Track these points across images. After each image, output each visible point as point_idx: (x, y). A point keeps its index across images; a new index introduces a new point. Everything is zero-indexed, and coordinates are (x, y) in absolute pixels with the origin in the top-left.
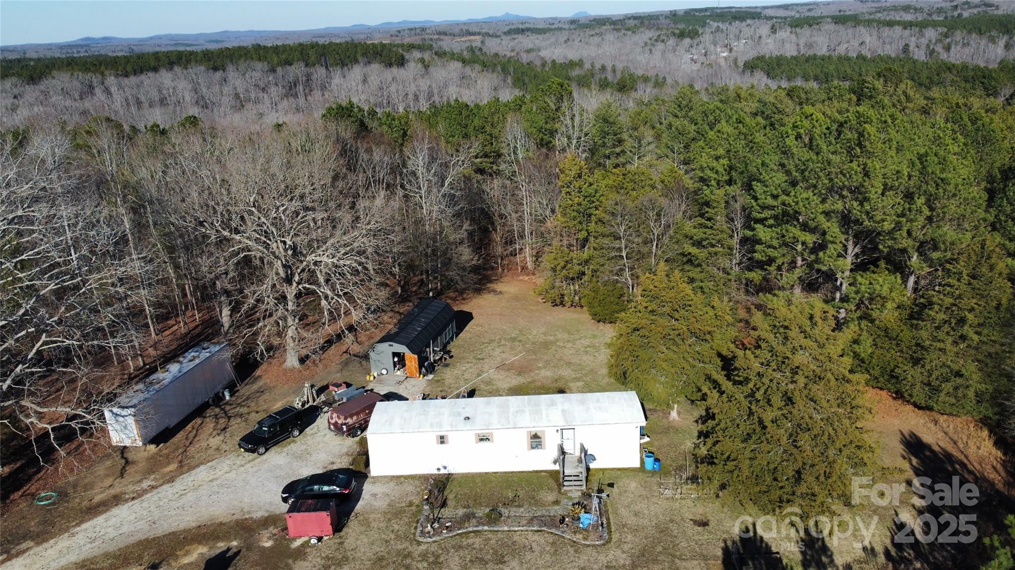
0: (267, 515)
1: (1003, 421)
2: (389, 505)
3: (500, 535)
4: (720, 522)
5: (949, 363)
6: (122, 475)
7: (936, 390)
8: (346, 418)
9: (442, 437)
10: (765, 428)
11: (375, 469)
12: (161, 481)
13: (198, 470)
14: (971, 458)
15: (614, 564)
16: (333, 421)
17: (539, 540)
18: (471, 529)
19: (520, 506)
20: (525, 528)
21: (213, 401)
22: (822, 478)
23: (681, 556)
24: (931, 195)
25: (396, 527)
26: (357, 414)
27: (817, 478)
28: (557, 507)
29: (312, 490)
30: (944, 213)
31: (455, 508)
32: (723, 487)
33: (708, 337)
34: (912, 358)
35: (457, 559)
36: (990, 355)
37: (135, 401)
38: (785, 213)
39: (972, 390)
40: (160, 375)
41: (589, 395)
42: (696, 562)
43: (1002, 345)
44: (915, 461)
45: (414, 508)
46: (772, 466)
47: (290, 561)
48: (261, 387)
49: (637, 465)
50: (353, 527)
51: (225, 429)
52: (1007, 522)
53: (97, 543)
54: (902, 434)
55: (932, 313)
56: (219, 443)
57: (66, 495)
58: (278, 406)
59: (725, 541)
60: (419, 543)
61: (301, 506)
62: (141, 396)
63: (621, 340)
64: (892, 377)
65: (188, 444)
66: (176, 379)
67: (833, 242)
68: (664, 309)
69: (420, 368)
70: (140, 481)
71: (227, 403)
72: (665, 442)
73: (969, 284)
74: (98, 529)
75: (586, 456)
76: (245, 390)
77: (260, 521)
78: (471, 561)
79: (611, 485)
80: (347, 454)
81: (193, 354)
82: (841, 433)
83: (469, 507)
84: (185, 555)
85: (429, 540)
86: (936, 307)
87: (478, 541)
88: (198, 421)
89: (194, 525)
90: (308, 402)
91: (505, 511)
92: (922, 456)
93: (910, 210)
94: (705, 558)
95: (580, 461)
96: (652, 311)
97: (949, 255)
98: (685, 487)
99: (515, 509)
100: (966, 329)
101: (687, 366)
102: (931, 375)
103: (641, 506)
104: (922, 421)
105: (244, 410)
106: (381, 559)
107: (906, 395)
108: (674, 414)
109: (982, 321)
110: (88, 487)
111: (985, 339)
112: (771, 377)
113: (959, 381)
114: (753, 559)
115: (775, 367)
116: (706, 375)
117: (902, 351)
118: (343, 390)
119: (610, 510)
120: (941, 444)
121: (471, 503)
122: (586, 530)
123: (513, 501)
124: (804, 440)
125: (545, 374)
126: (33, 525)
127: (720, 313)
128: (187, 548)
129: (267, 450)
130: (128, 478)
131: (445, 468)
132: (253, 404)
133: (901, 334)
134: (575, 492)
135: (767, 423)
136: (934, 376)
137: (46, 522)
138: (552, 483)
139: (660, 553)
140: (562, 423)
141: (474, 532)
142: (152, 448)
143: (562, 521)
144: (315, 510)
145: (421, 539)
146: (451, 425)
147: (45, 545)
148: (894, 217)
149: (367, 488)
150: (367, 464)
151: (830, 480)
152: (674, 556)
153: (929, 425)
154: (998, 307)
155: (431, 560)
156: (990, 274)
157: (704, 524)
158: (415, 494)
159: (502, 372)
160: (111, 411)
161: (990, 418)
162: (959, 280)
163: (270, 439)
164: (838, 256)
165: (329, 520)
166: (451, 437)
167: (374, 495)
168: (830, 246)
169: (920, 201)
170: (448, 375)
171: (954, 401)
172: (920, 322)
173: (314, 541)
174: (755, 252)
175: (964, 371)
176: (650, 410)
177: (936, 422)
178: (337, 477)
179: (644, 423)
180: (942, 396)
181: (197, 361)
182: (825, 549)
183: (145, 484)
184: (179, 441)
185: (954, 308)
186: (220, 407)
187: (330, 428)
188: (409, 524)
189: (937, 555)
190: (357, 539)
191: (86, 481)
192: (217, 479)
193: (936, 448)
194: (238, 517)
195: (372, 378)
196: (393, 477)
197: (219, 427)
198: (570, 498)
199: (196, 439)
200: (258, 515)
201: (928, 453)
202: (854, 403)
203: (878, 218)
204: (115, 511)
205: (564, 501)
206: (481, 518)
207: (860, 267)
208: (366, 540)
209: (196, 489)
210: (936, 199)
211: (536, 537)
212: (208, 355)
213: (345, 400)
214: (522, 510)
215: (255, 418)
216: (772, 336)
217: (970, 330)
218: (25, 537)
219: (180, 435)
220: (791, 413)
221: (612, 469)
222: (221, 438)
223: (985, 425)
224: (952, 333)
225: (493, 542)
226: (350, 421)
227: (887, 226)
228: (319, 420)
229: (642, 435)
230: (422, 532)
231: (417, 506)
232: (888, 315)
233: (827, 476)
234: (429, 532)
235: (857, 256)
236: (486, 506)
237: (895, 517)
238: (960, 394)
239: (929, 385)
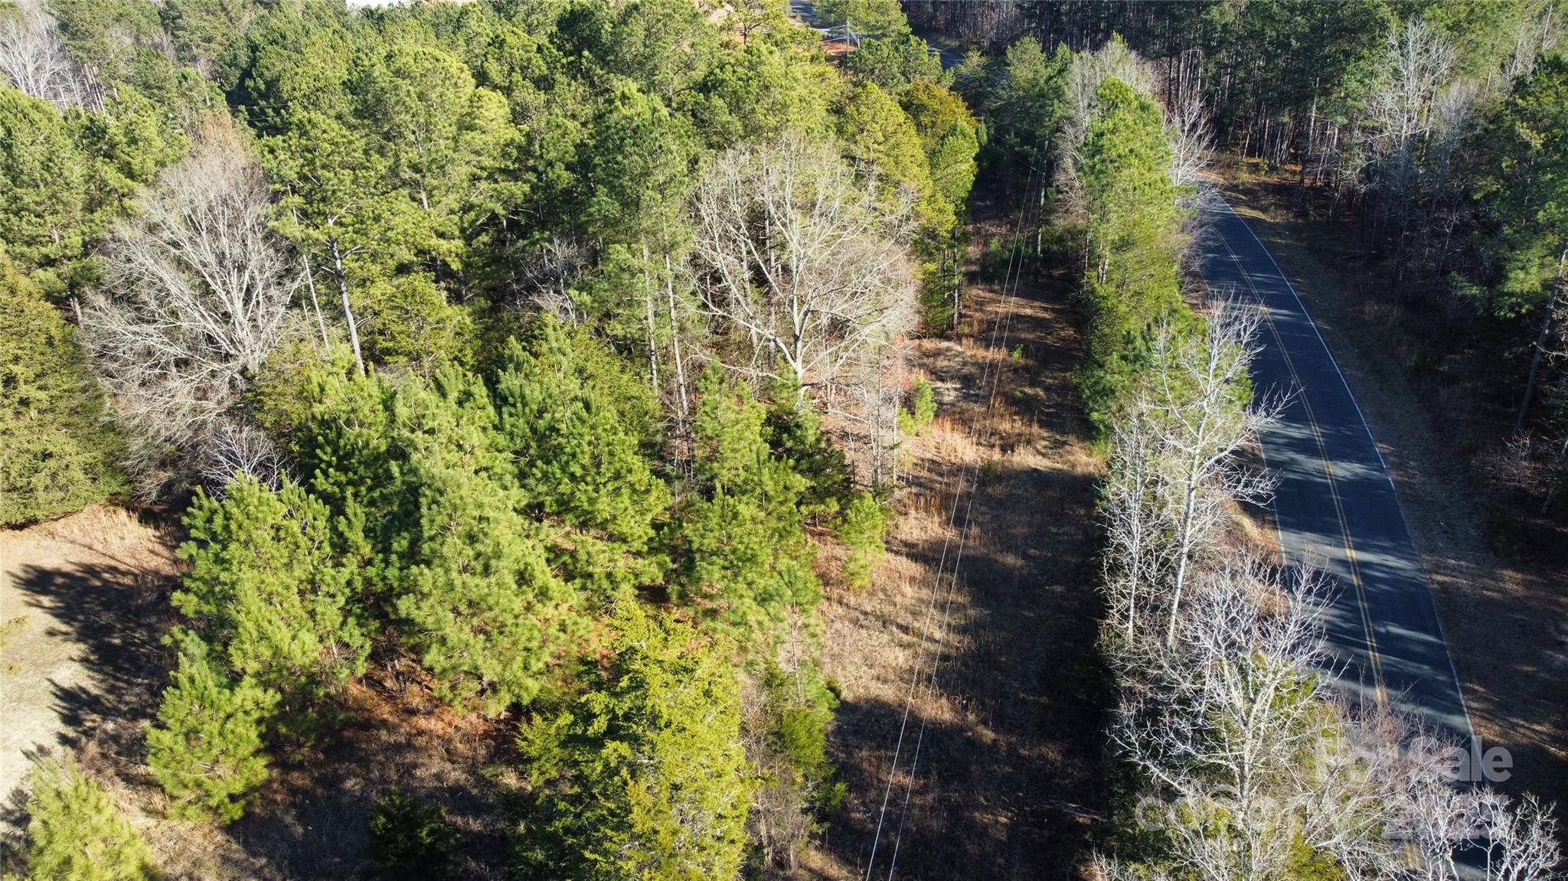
1: (134, 489)
5: (26, 445)
7: (27, 492)
14: (119, 556)
36: (74, 412)
39: (75, 467)
43: (84, 390)
44: (46, 601)
54: (12, 575)
92: (53, 588)
100: (24, 390)
102: (9, 473)
104: (34, 543)
109: (38, 369)
111: (56, 393)
113: (52, 463)
120: (73, 559)
136: (13, 474)
153: (45, 543)
154: (50, 342)
156: (16, 300)
161: (119, 494)
171: (61, 494)
175: (51, 448)
177: (52, 535)
180: (41, 495)
189: (127, 698)
193: (68, 568)
201: (59, 580)
217: (28, 387)
223: (117, 505)
237: (52, 688)
238: (62, 481)
239: (13, 489)
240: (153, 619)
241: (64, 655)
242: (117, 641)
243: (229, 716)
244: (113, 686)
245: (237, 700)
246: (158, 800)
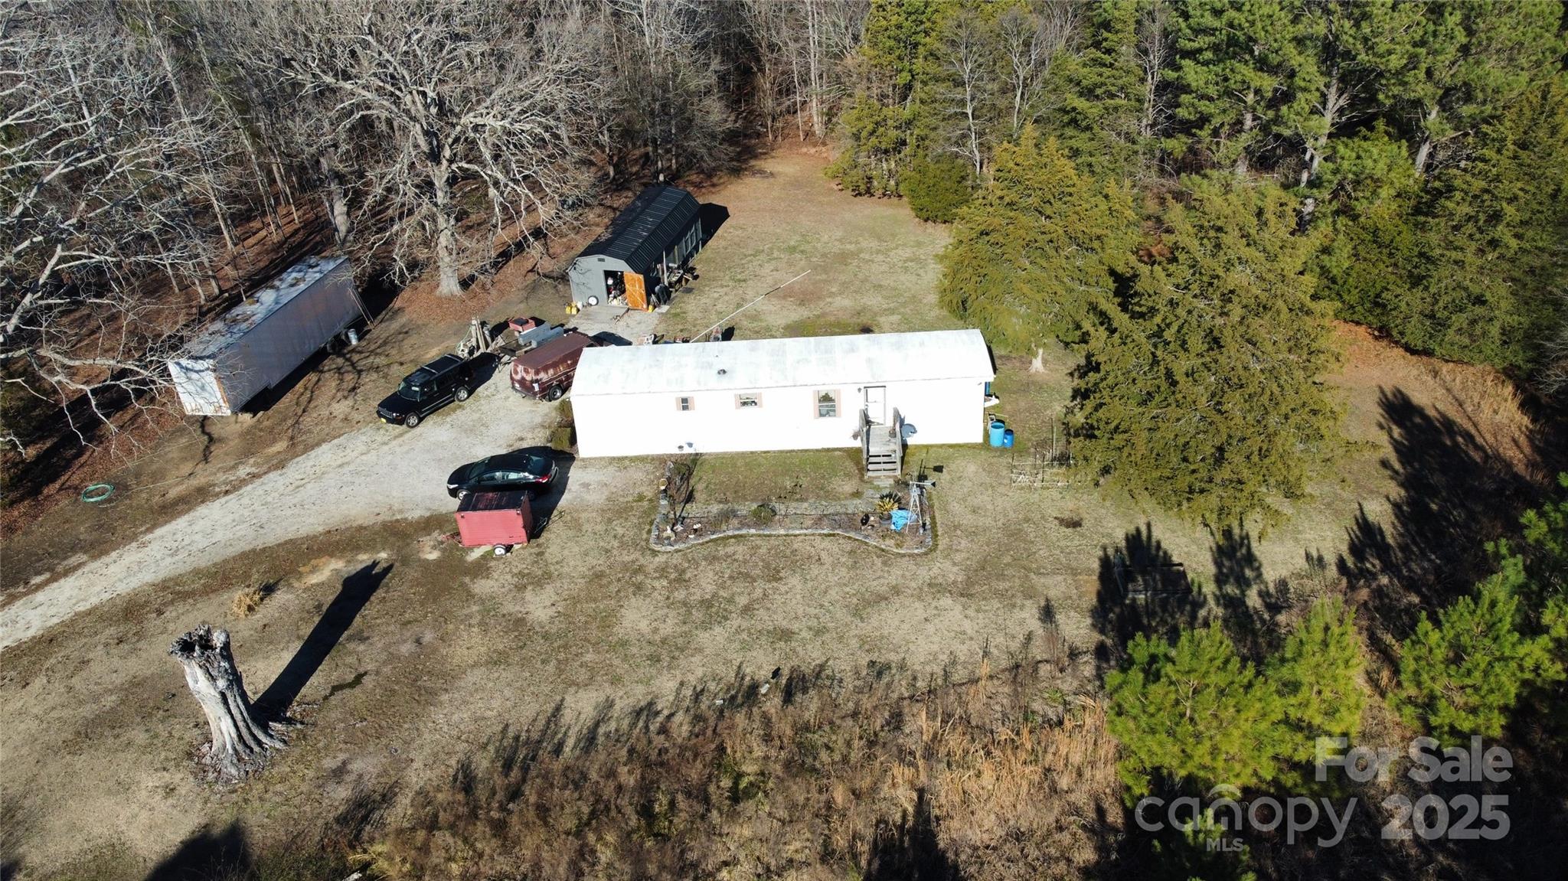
0: (428, 514)
1: (1539, 371)
2: (608, 499)
3: (773, 542)
4: (1098, 521)
5: (1467, 283)
6: (206, 458)
7: (1441, 325)
8: (537, 373)
9: (685, 400)
10: (1174, 383)
11: (586, 447)
12: (265, 468)
13: (319, 451)
14: (1483, 427)
15: (940, 580)
16: (518, 377)
17: (829, 549)
18: (730, 533)
19: (802, 500)
20: (809, 531)
21: (333, 347)
22: (1255, 458)
23: (1038, 568)
24: (1473, 9)
25: (620, 531)
26: (555, 365)
27: (1248, 457)
28: (857, 501)
29: (493, 478)
30: (1490, 39)
31: (707, 502)
32: (1106, 471)
33: (1096, 244)
34: (1411, 275)
35: (711, 574)
36: (1532, 271)
37: (212, 349)
38: (1232, 41)
39: (1497, 324)
40: (246, 308)
41: (909, 335)
42: (1060, 578)
43: (1553, 254)
44: (1397, 432)
45: (645, 503)
46: (1181, 441)
47: (467, 580)
48: (403, 326)
49: (979, 439)
50: (555, 532)
51: (354, 389)
52: (1523, 520)
53: (180, 557)
54: (1382, 391)
55: (1450, 205)
56: (348, 410)
57: (126, 488)
58: (433, 354)
59: (1104, 548)
60: (655, 553)
61: (478, 500)
62: (222, 341)
63: (962, 249)
64: (1376, 304)
65: (300, 412)
66: (271, 315)
67: (1305, 90)
68: (1030, 200)
69: (648, 295)
70: (235, 467)
71: (353, 351)
72: (1022, 404)
73: (1515, 157)
74: (179, 537)
75: (902, 426)
76: (379, 330)
77: (418, 523)
78: (731, 577)
79: (939, 469)
80: (543, 427)
81: (294, 275)
82: (1290, 392)
83: (726, 501)
84: (312, 572)
85: (669, 548)
86: (1458, 195)
87: (740, 550)
88: (313, 377)
89: (321, 529)
90: (479, 348)
91: (780, 508)
92: (1408, 424)
93: (1435, 34)
94: (1074, 572)
95: (893, 434)
96: (1010, 204)
97: (1488, 109)
98: (1049, 471)
99: (794, 504)
100: (1501, 231)
101: (1061, 291)
102: (1437, 301)
103: (983, 499)
104: (1415, 372)
105: (380, 361)
106: (599, 576)
107: (1395, 333)
108: (1037, 364)
109: (1526, 216)
110: (158, 476)
111: (1528, 246)
112: (1190, 307)
113: (1479, 310)
114: (1143, 573)
115: (1198, 292)
116: (1090, 304)
117: (1395, 265)
118: (530, 329)
119: (936, 505)
120: (1440, 406)
121: (730, 496)
122: (900, 534)
123: (793, 493)
124: (1233, 403)
125: (841, 304)
126: (83, 531)
127: (1117, 206)
128: (314, 562)
129: (421, 420)
130: (215, 464)
131: (690, 445)
132: (394, 352)
133: (1398, 239)
134: (884, 479)
135: (1179, 377)
136: (1441, 304)
137: (101, 526)
138: (850, 465)
139: (1008, 565)
140: (866, 379)
141: (734, 537)
142: (247, 417)
143: (865, 520)
144: (499, 507)
145: (657, 548)
146: (699, 383)
147: (105, 559)
148: (1408, 47)
149: (575, 475)
150: (573, 440)
151: (1267, 461)
152: (1029, 570)
153: (1424, 378)
154: (1555, 195)
155: (672, 576)
156: (1551, 141)
157: (1075, 524)
158: (646, 483)
159: (775, 301)
160: (178, 364)
161: (1519, 368)
162: (1499, 151)
163: (424, 404)
164: (1312, 112)
165: (520, 521)
166: (698, 401)
167: (586, 486)
168: (1299, 95)
169: (1453, 20)
170: (692, 305)
171: (1466, 341)
172: (1430, 219)
173: (500, 551)
174: (1178, 105)
175: (1488, 296)
176: (1001, 357)
177: (1436, 374)
178: (529, 460)
179: (990, 377)
180: (1450, 334)
181: (302, 286)
182: (1250, 559)
183: (243, 472)
184: (287, 408)
185: (1486, 197)
186: (343, 356)
187: (513, 387)
188: (639, 527)
189: (1414, 566)
190: (563, 548)
191: (154, 467)
192: (348, 463)
193: (1432, 413)
194: (386, 517)
195: (574, 311)
196: (614, 458)
197: (345, 385)
198: (878, 488)
199: (312, 405)
200: (415, 514)
201: (1418, 420)
202: (1314, 346)
203: (1382, 49)
204: (202, 510)
205: (869, 492)
206: (745, 517)
207: (1344, 130)
208: (576, 549)
209: (319, 477)
210: (1480, 15)
211: (827, 543)
212: (318, 276)
213: (534, 345)
214: (806, 505)
215: (399, 373)
216: (1196, 242)
217: (1506, 230)
218: (74, 548)
219: (288, 399)
220: (1216, 361)
221: (942, 446)
222: (350, 402)
223: (1510, 377)
224: (1478, 236)
225: (763, 550)
226: (543, 376)
227: (1395, 62)
228: (496, 375)
229: (988, 395)
230: (658, 537)
231: (651, 500)
232: (1381, 208)
233: (1263, 454)
234: (669, 538)
235: (1341, 111)
236: (753, 500)
237: (1358, 513)
238: (1478, 331)
239: (1432, 316)
240: (1479, 508)
241: (1383, 491)
242: (1434, 507)
243: (1502, 659)
244: (1407, 545)
245: (1521, 651)
246: (1385, 675)
